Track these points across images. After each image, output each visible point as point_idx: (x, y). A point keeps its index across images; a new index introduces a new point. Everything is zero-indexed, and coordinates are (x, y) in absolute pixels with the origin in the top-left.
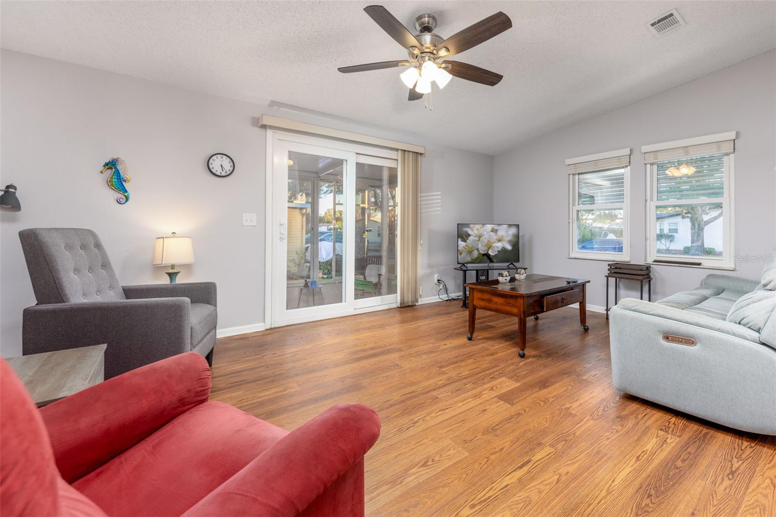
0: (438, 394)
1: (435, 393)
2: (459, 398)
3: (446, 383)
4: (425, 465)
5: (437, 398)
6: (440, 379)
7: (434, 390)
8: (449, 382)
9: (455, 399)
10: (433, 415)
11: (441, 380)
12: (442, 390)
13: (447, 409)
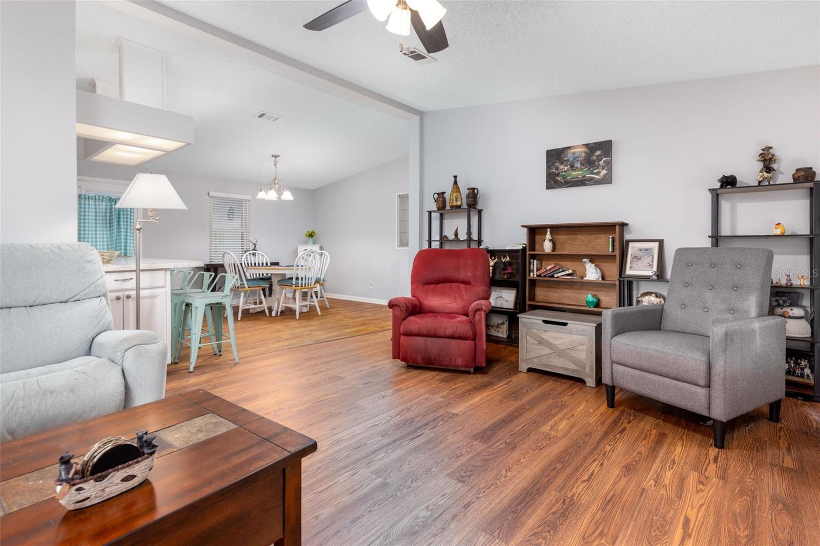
0: (382, 440)
1: (386, 441)
2: (357, 439)
3: (373, 455)
4: (384, 396)
5: (382, 436)
6: (382, 462)
7: (387, 445)
8: (369, 458)
9: (362, 436)
10: (384, 421)
11: (382, 459)
12: (378, 445)
13: (371, 427)
